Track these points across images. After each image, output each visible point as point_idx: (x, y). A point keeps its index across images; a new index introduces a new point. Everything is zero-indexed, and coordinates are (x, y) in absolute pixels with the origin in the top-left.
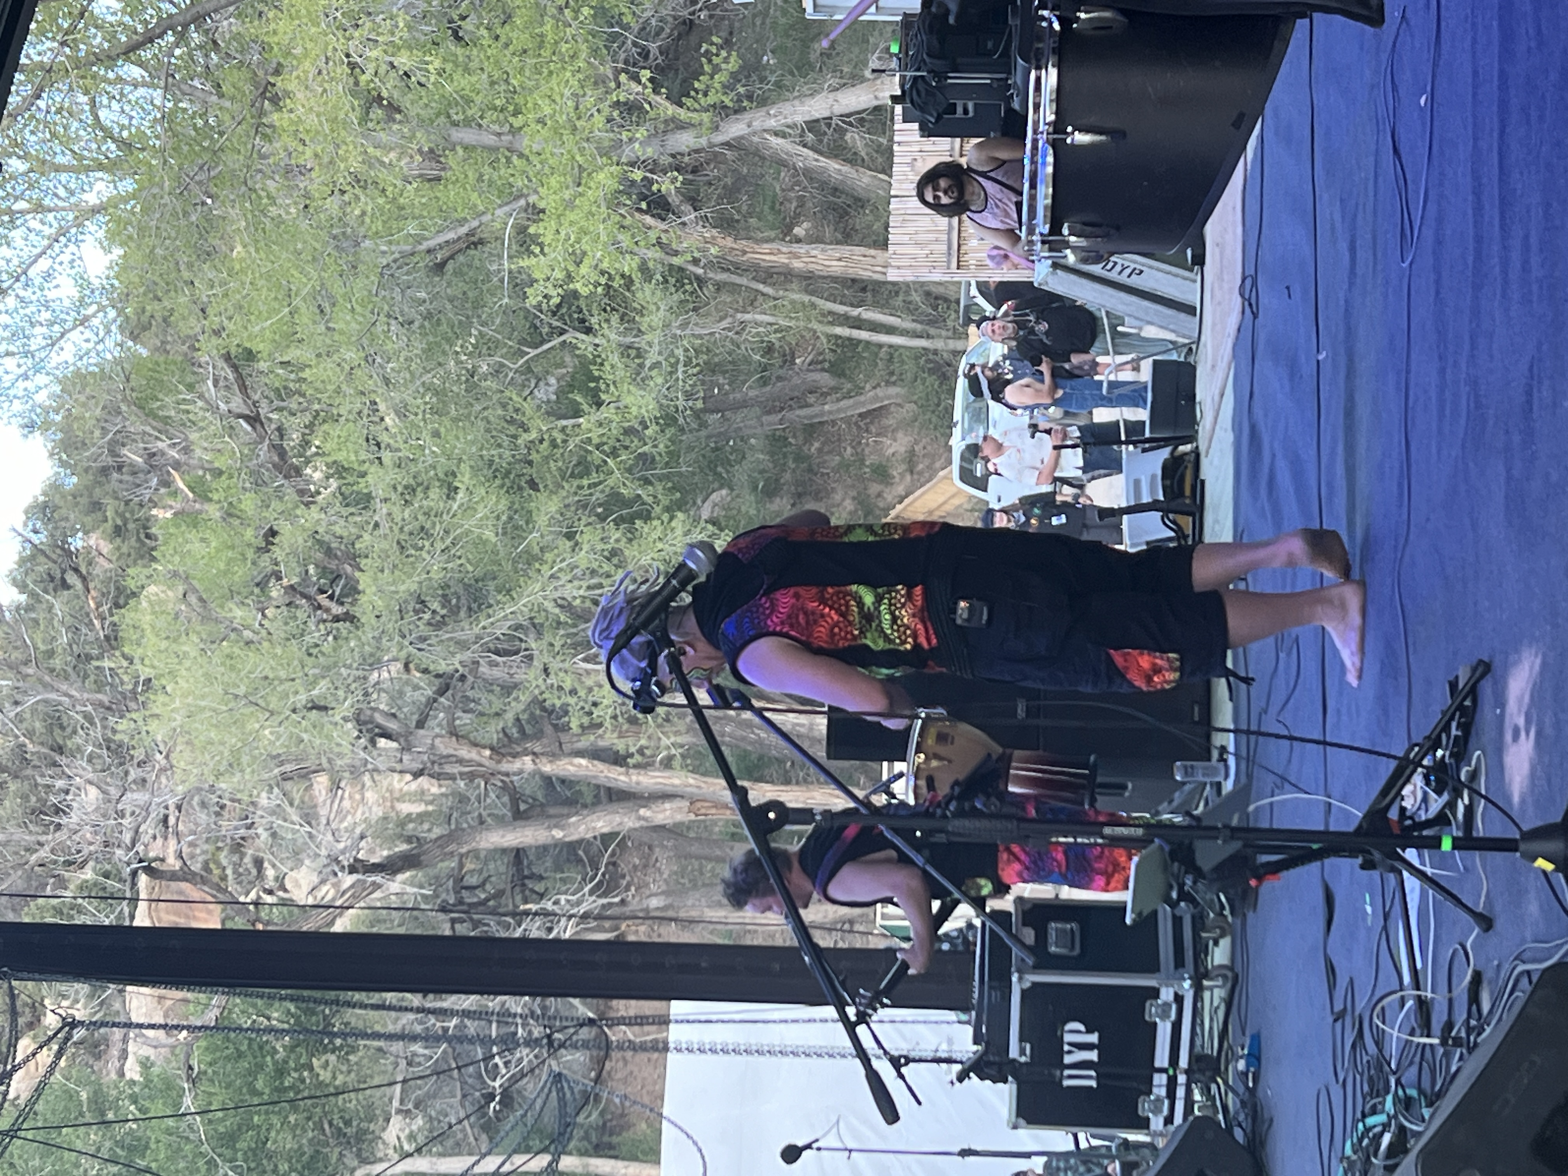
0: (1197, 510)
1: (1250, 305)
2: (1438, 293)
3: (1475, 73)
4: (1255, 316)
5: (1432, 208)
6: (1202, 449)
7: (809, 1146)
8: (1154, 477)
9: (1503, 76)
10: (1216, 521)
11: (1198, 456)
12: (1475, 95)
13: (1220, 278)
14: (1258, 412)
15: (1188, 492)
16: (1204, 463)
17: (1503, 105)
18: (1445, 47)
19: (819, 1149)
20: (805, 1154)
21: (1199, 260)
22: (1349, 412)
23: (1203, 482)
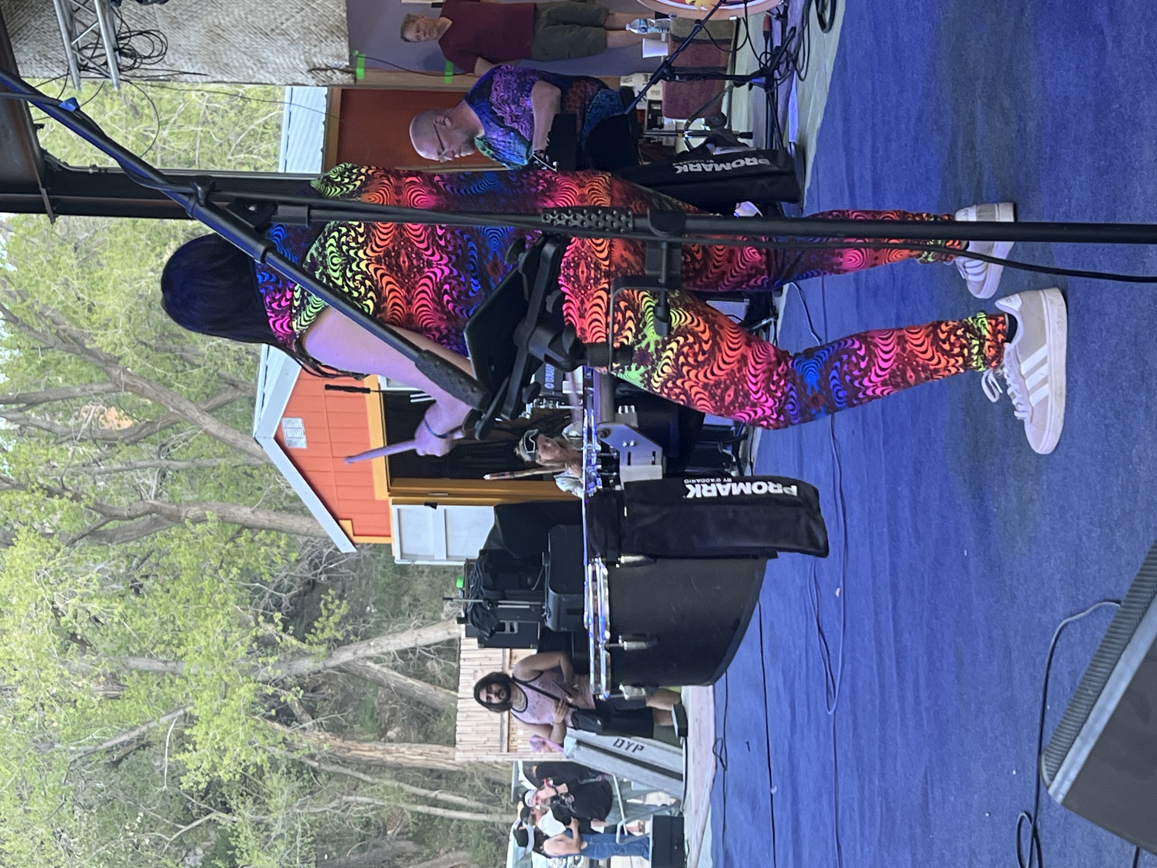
1: (721, 760)
2: (855, 729)
3: (874, 568)
4: (725, 768)
5: (848, 667)
9: (893, 566)
12: (874, 583)
13: (699, 744)
14: (730, 840)
17: (894, 586)
18: (851, 552)
21: (684, 732)
22: (796, 830)
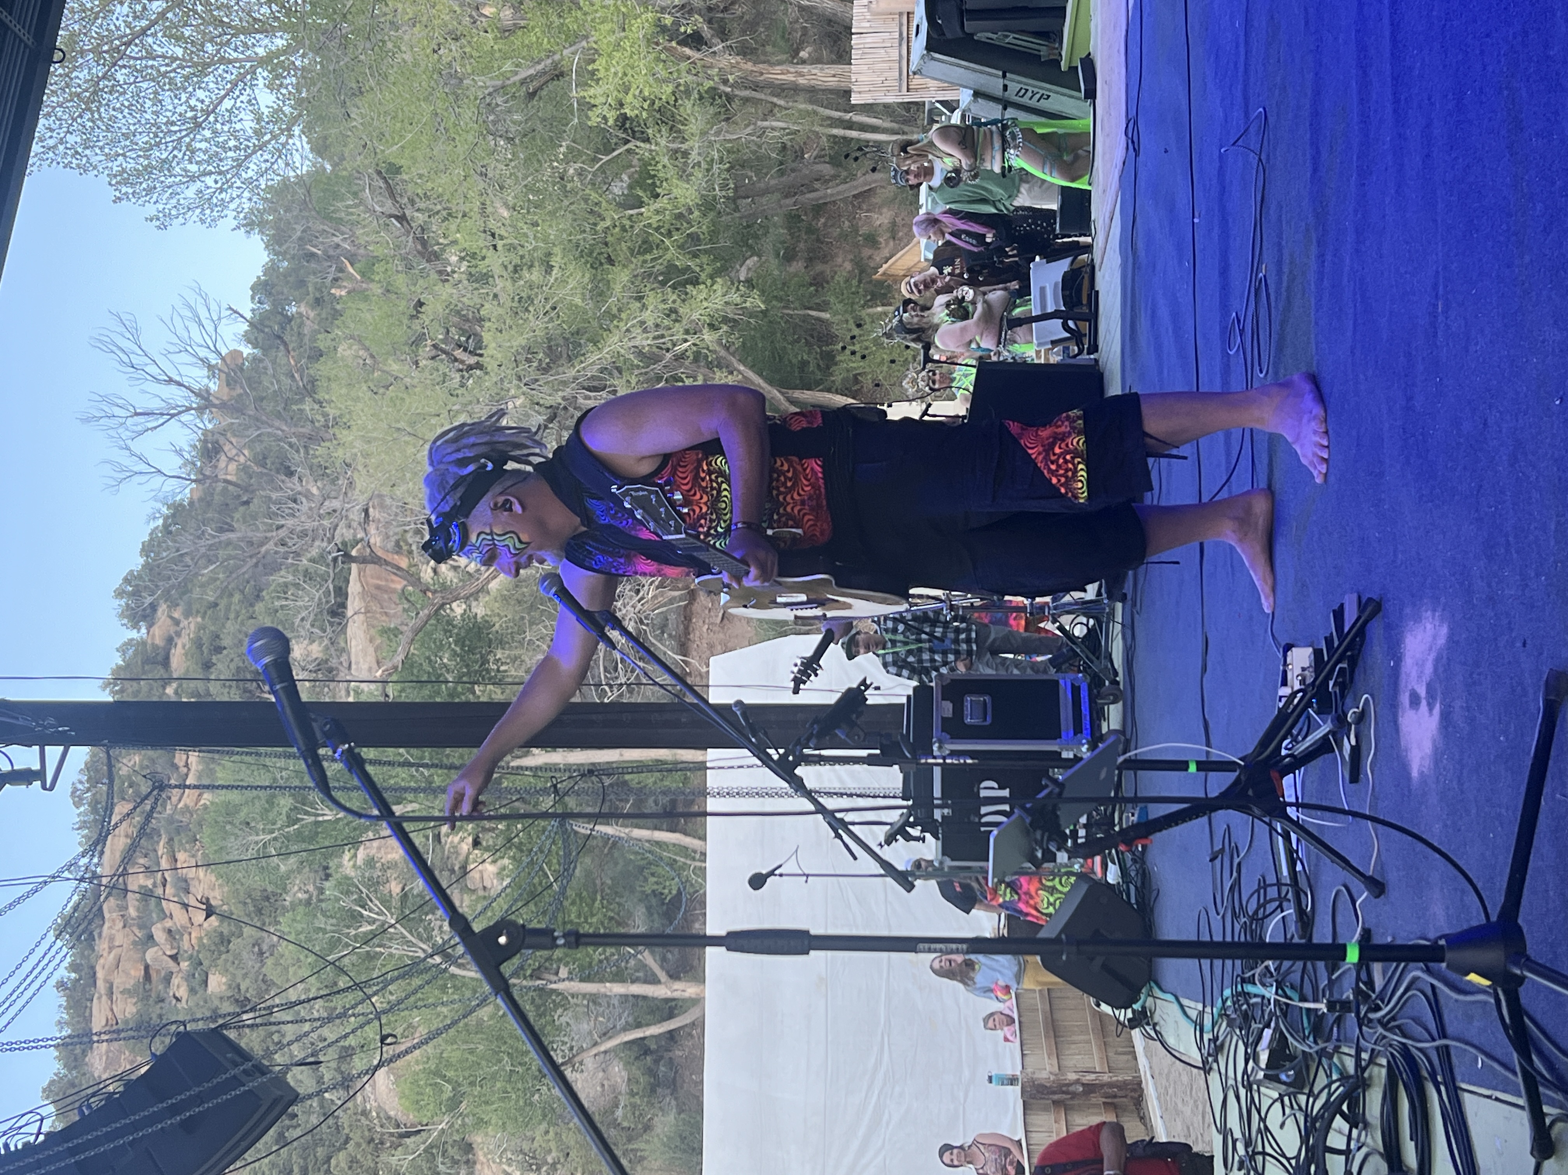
0: (1093, 318)
1: (1133, 142)
4: (1137, 155)
6: (1097, 262)
7: (772, 873)
8: (1056, 284)
10: (1108, 331)
11: (1093, 268)
13: (1109, 115)
14: (1139, 241)
15: (1085, 302)
16: (1098, 275)
19: (781, 875)
20: (770, 880)
23: (1097, 292)
